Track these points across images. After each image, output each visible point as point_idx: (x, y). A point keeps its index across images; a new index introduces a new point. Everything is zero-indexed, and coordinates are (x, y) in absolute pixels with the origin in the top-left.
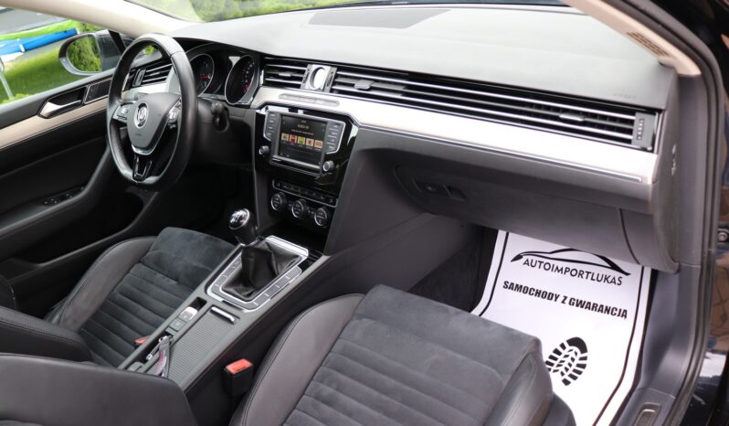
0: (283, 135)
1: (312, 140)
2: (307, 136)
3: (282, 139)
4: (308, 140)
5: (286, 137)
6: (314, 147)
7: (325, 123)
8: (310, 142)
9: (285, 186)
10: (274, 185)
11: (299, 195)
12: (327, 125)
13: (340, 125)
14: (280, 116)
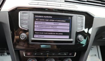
9: (35, 54)
10: (24, 55)
11: (48, 56)
12: (73, 17)
13: (82, 17)
14: (33, 15)
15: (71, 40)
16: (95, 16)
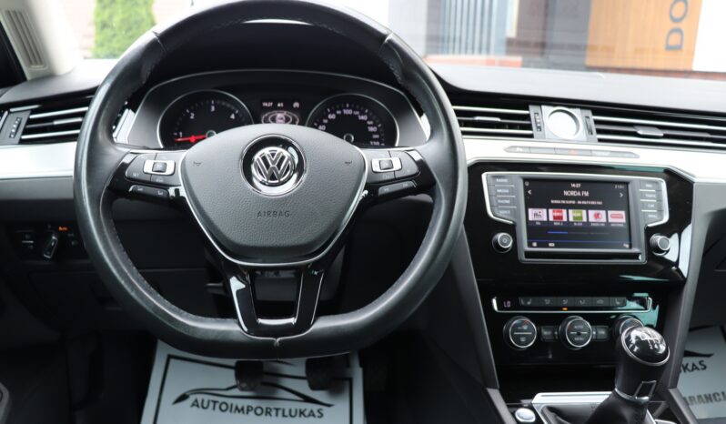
0: (531, 211)
1: (603, 213)
2: (587, 208)
3: (531, 218)
4: (592, 213)
5: (539, 215)
6: (607, 223)
7: (626, 183)
8: (597, 216)
9: (529, 303)
10: (495, 307)
11: (565, 311)
12: (630, 186)
13: (656, 182)
14: (521, 181)
15: (635, 250)
16: (695, 180)
